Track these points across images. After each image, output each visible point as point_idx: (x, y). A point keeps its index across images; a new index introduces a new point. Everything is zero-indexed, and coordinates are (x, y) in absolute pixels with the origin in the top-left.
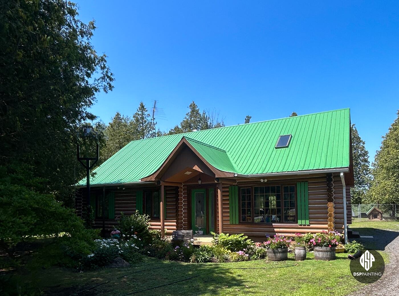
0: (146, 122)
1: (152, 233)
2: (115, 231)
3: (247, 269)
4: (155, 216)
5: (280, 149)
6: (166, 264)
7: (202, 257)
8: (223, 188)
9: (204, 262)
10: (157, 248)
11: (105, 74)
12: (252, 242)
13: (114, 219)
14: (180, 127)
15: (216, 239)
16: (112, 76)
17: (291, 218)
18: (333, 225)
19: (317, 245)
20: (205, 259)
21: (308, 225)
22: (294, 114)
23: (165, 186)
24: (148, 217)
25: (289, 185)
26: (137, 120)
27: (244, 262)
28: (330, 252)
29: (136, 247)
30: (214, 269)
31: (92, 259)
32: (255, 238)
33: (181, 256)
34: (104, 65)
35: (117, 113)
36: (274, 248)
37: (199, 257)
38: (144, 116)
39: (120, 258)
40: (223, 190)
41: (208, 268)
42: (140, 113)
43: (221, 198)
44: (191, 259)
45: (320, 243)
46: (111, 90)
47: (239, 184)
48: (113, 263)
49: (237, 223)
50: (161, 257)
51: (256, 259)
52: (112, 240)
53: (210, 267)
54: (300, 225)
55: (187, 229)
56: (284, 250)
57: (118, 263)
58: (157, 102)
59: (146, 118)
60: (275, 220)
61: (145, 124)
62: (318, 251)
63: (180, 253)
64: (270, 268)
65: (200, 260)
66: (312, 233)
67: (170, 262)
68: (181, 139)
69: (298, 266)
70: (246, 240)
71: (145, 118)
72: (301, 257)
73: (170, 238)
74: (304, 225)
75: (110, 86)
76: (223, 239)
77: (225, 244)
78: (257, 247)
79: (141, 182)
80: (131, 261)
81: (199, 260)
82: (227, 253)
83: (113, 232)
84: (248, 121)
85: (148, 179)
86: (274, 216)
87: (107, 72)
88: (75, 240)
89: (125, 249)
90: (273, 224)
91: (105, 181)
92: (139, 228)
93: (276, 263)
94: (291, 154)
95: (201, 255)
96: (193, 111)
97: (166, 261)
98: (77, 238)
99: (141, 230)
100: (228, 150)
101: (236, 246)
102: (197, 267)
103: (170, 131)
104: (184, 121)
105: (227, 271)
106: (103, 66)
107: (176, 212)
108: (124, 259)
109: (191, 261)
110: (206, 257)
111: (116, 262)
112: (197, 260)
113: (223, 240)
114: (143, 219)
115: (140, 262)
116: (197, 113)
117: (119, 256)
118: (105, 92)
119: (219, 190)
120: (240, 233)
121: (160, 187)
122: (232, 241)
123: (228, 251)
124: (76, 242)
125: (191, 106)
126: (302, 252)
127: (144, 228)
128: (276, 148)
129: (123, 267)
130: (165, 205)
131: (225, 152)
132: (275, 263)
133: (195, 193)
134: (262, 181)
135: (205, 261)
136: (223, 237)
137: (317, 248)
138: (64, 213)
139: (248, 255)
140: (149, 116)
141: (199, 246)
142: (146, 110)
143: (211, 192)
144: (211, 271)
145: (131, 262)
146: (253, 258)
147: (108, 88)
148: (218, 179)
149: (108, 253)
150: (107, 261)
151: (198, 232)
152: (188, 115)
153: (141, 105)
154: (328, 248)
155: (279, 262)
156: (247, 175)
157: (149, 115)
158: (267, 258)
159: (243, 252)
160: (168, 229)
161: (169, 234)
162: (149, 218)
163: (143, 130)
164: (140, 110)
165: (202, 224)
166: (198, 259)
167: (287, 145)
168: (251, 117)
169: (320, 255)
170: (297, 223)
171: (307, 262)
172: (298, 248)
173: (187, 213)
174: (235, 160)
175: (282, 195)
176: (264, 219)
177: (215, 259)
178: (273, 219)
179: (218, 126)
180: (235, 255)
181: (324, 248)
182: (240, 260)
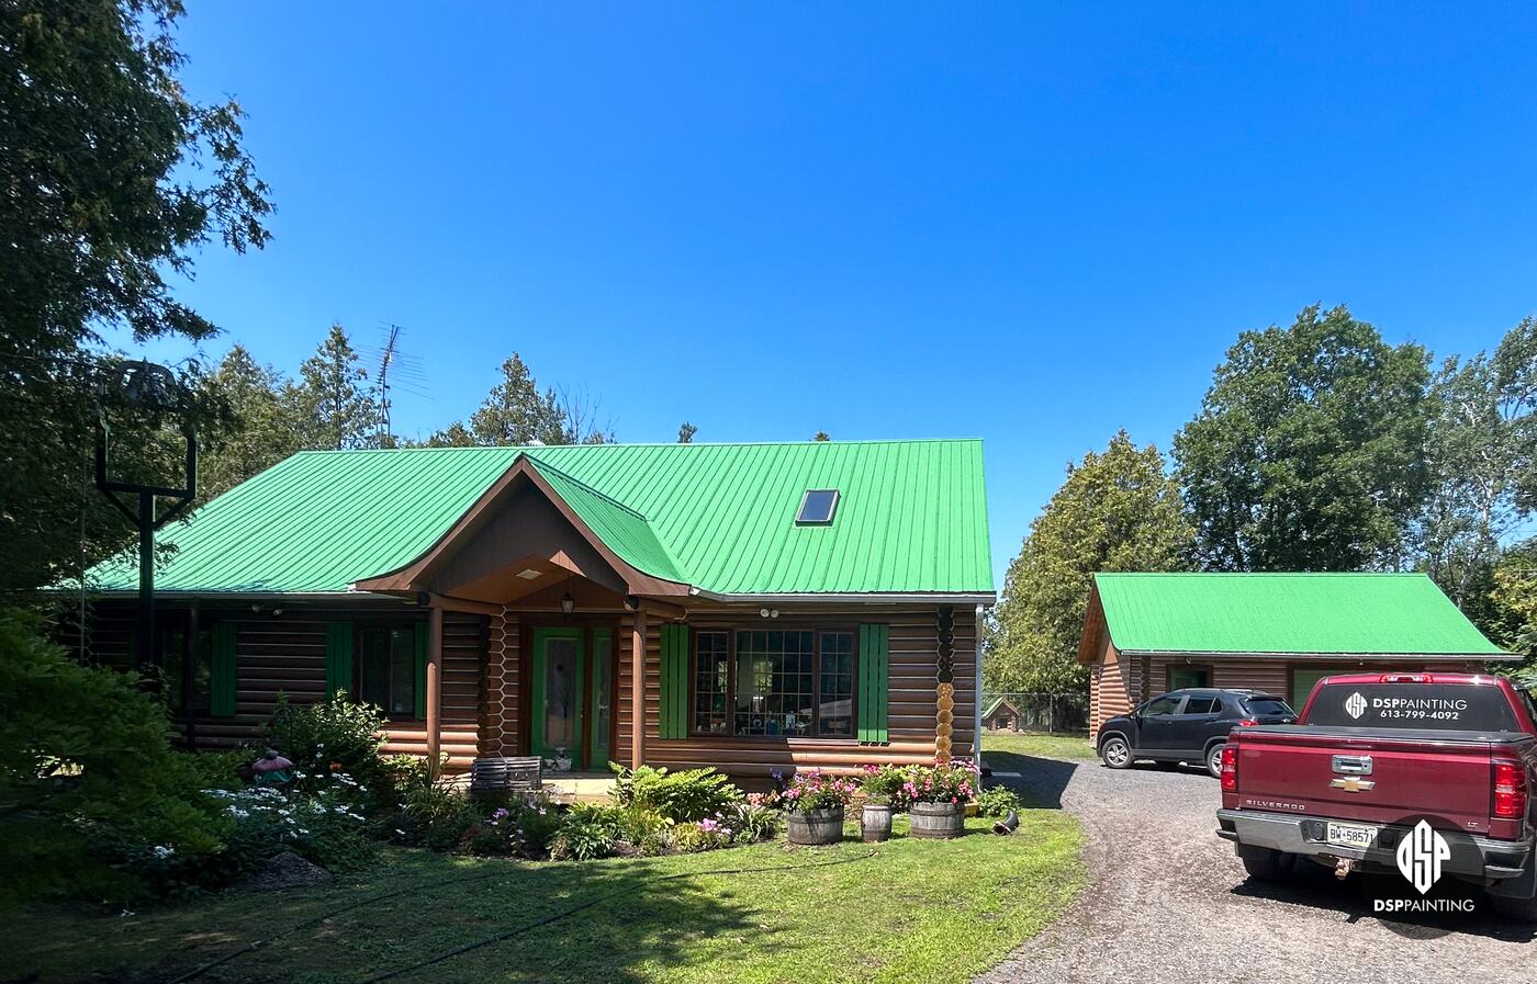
0: (351, 393)
1: (395, 765)
2: (271, 758)
3: (738, 872)
4: (398, 709)
5: (810, 528)
6: (466, 870)
7: (588, 843)
8: (649, 628)
9: (597, 858)
10: (425, 814)
11: (232, 178)
12: (739, 791)
13: (233, 717)
14: (468, 427)
15: (626, 785)
16: (261, 194)
17: (839, 725)
18: (949, 744)
19: (923, 797)
20: (601, 847)
21: (884, 744)
22: (822, 437)
23: (446, 613)
24: (377, 711)
25: (836, 629)
26: (319, 385)
27: (721, 853)
28: (954, 815)
29: (355, 816)
30: (638, 877)
31: (173, 862)
32: (747, 781)
33: (518, 839)
34: (232, 144)
35: (236, 346)
36: (810, 808)
37: (578, 843)
38: (344, 372)
39: (290, 854)
40: (649, 635)
41: (617, 875)
42: (329, 360)
43: (643, 659)
44: (550, 850)
45: (929, 792)
46: (258, 245)
47: (691, 618)
48: (263, 874)
49: (683, 735)
50: (440, 847)
51: (750, 843)
52: (258, 793)
53: (623, 872)
54: (863, 744)
55: (515, 753)
56: (835, 813)
57: (284, 872)
58: (402, 331)
59: (353, 381)
60: (793, 727)
61: (346, 402)
62: (923, 814)
63: (513, 832)
64: (804, 866)
65: (583, 852)
66: (897, 765)
67: (479, 861)
68: (511, 461)
69: (879, 858)
70: (721, 785)
71: (348, 382)
72: (880, 832)
73: (464, 783)
74: (874, 744)
75: (254, 227)
76: (649, 784)
77: (656, 798)
78: (753, 806)
79: (355, 592)
80: (335, 863)
81: (581, 850)
82: (664, 828)
83: (263, 763)
84: (686, 435)
85: (386, 585)
86: (790, 718)
87: (241, 172)
88: (142, 798)
89: (309, 819)
90: (791, 741)
91: (193, 582)
92: (345, 748)
93: (816, 852)
94: (840, 545)
95: (586, 835)
96: (514, 383)
97: (461, 860)
98: (152, 788)
99: (356, 756)
100: (651, 515)
101: (690, 806)
102: (579, 873)
103: (432, 438)
104: (484, 411)
105: (683, 882)
106: (225, 144)
107: (480, 697)
108: (308, 857)
109: (553, 854)
110: (603, 842)
111: (276, 870)
112: (574, 850)
113: (649, 787)
114: (356, 717)
115: (367, 865)
116: (529, 391)
117: (288, 847)
118: (231, 246)
119: (635, 633)
120: (703, 768)
121: (428, 613)
122: (678, 788)
123: (663, 821)
124: (144, 805)
125: (507, 366)
126: (882, 817)
127: (363, 748)
128: (798, 524)
129: (305, 887)
130: (443, 675)
131: (642, 518)
132: (812, 850)
133: (543, 641)
134: (765, 613)
135: (598, 853)
136: (648, 777)
137: (921, 807)
138: (93, 690)
139: (728, 831)
140: (363, 377)
141: (567, 806)
142: (352, 353)
143: (602, 639)
144: (632, 885)
145: (335, 868)
146: (742, 838)
147: (247, 237)
148: (635, 600)
149: (242, 840)
150: (240, 869)
151: (555, 763)
152: (495, 393)
153: (334, 335)
154: (950, 807)
155: (822, 848)
156: (724, 595)
157: (364, 374)
158: (783, 837)
159: (715, 822)
160: (451, 754)
161: (455, 770)
162: (381, 715)
163: (339, 421)
164: (329, 348)
165: (566, 736)
166: (578, 850)
167: (829, 519)
168: (695, 430)
169: (929, 823)
170: (856, 737)
171: (897, 844)
172: (872, 807)
173: (516, 703)
174: (679, 545)
175: (817, 659)
176: (763, 726)
177: (627, 846)
178: (787, 726)
179: (597, 439)
180: (692, 831)
181: (939, 807)
182: (704, 847)
